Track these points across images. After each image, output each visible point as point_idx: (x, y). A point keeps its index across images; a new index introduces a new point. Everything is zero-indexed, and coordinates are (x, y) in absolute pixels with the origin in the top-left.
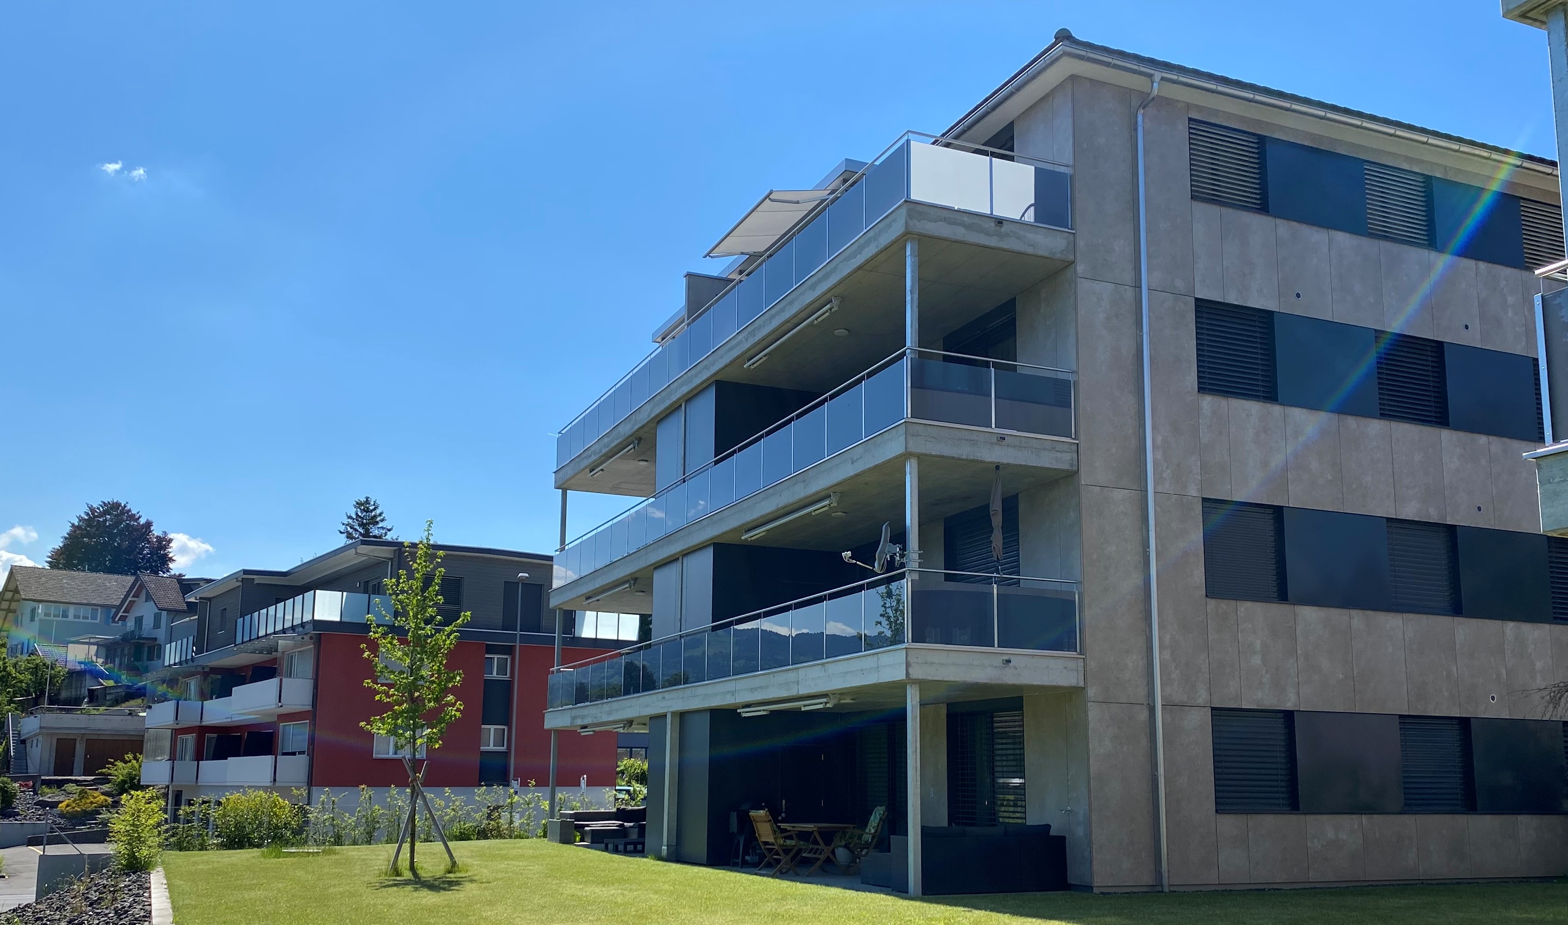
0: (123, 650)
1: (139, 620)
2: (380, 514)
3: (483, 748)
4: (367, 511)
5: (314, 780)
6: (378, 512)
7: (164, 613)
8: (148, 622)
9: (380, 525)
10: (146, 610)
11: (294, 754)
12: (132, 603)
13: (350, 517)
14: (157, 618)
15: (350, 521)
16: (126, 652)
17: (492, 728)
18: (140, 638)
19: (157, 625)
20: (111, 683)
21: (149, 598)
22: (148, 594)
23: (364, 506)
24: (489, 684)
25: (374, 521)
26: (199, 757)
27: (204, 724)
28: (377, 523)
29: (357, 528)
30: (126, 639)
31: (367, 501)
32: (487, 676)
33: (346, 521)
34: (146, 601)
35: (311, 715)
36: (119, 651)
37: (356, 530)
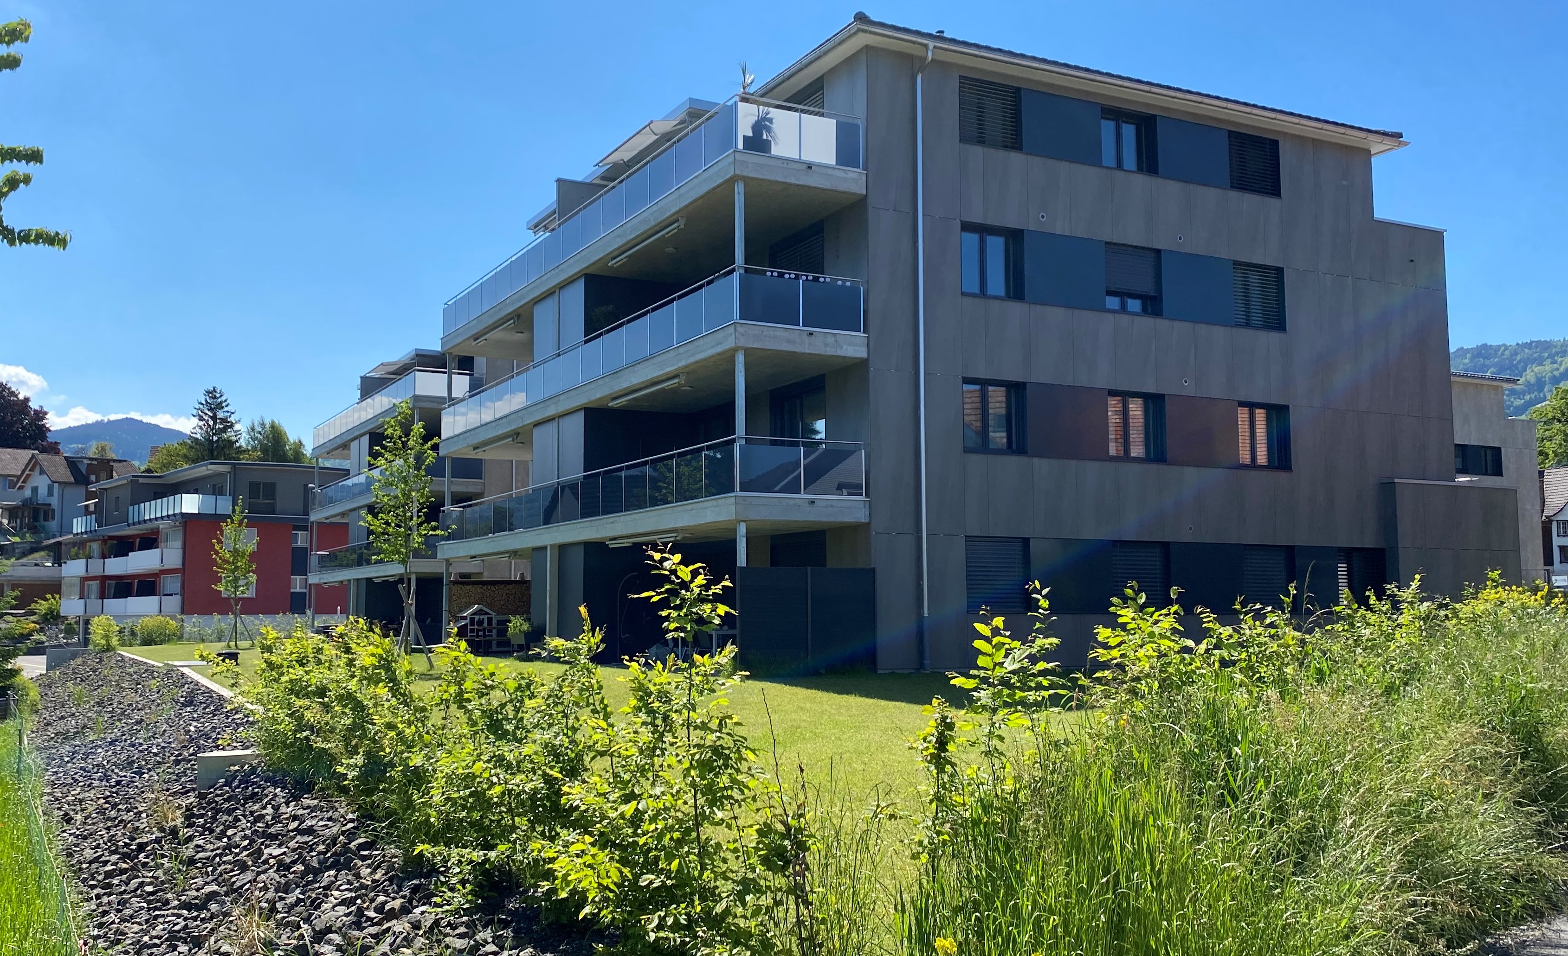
0: (23, 513)
1: (35, 490)
2: (226, 401)
3: (292, 590)
4: (215, 397)
5: (185, 609)
6: (223, 399)
7: (56, 485)
8: (43, 491)
9: (226, 409)
10: (41, 482)
11: (171, 595)
12: (28, 476)
13: (201, 404)
14: (50, 489)
15: (201, 406)
16: (26, 514)
17: (298, 577)
18: (37, 504)
19: (50, 493)
20: (17, 539)
21: (42, 472)
22: (41, 468)
23: (211, 393)
24: (295, 550)
25: (220, 406)
26: (102, 596)
27: (106, 574)
28: (223, 407)
29: (207, 412)
30: (26, 503)
31: (214, 390)
32: (294, 545)
33: (197, 406)
34: (40, 474)
35: (182, 571)
36: (20, 514)
37: (206, 414)
